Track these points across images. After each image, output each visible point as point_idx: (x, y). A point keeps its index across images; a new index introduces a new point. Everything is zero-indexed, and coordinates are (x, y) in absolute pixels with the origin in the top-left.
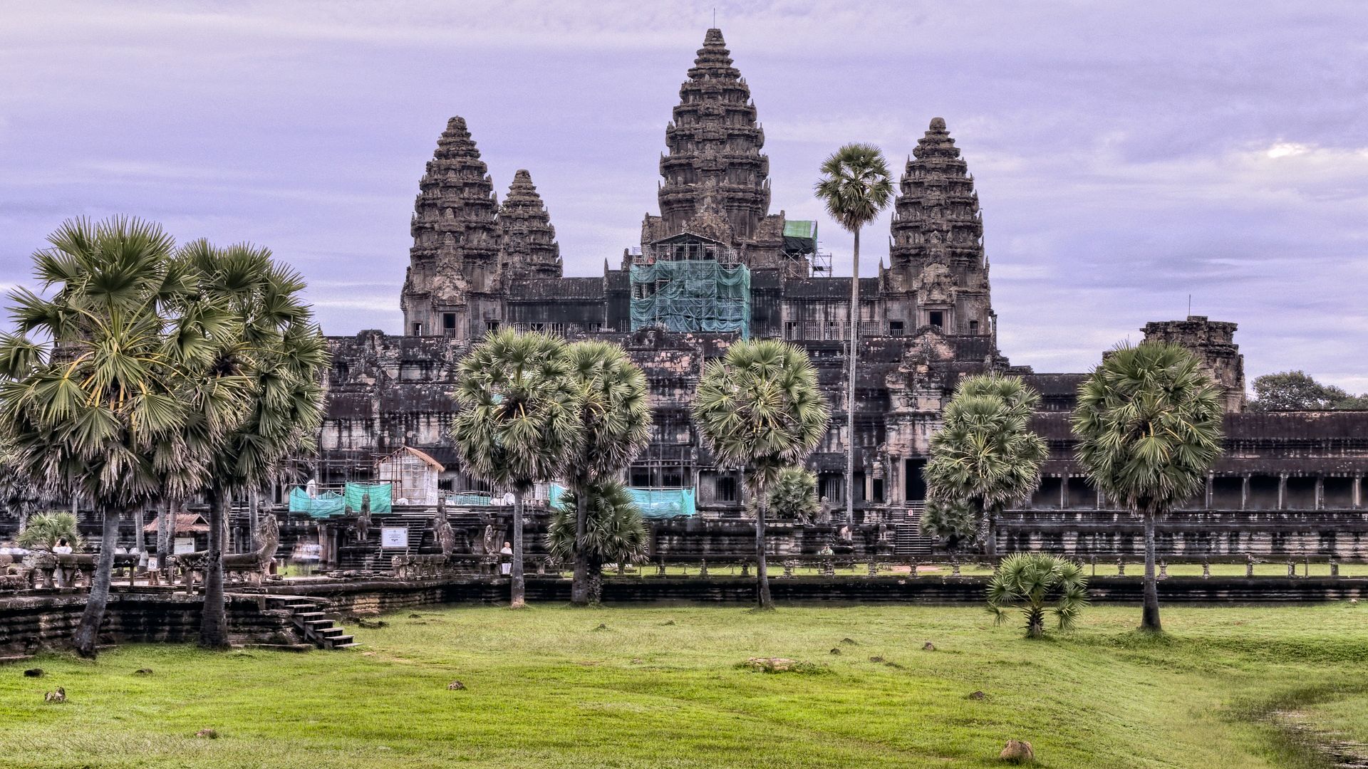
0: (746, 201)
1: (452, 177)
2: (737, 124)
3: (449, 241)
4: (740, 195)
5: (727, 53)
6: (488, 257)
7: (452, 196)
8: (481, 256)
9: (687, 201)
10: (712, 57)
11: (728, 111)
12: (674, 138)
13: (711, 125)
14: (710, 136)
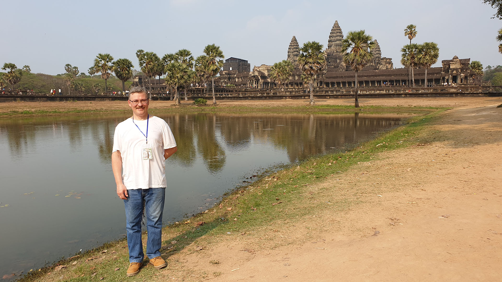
0: (339, 45)
1: (292, 44)
2: (338, 34)
3: (291, 54)
4: (338, 45)
5: (338, 24)
6: (297, 55)
7: (292, 47)
8: (296, 55)
9: (331, 46)
10: (335, 24)
11: (337, 32)
12: (330, 37)
13: (334, 34)
14: (334, 36)
